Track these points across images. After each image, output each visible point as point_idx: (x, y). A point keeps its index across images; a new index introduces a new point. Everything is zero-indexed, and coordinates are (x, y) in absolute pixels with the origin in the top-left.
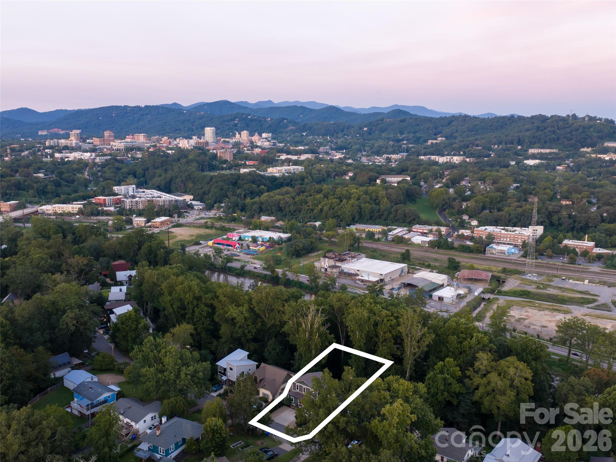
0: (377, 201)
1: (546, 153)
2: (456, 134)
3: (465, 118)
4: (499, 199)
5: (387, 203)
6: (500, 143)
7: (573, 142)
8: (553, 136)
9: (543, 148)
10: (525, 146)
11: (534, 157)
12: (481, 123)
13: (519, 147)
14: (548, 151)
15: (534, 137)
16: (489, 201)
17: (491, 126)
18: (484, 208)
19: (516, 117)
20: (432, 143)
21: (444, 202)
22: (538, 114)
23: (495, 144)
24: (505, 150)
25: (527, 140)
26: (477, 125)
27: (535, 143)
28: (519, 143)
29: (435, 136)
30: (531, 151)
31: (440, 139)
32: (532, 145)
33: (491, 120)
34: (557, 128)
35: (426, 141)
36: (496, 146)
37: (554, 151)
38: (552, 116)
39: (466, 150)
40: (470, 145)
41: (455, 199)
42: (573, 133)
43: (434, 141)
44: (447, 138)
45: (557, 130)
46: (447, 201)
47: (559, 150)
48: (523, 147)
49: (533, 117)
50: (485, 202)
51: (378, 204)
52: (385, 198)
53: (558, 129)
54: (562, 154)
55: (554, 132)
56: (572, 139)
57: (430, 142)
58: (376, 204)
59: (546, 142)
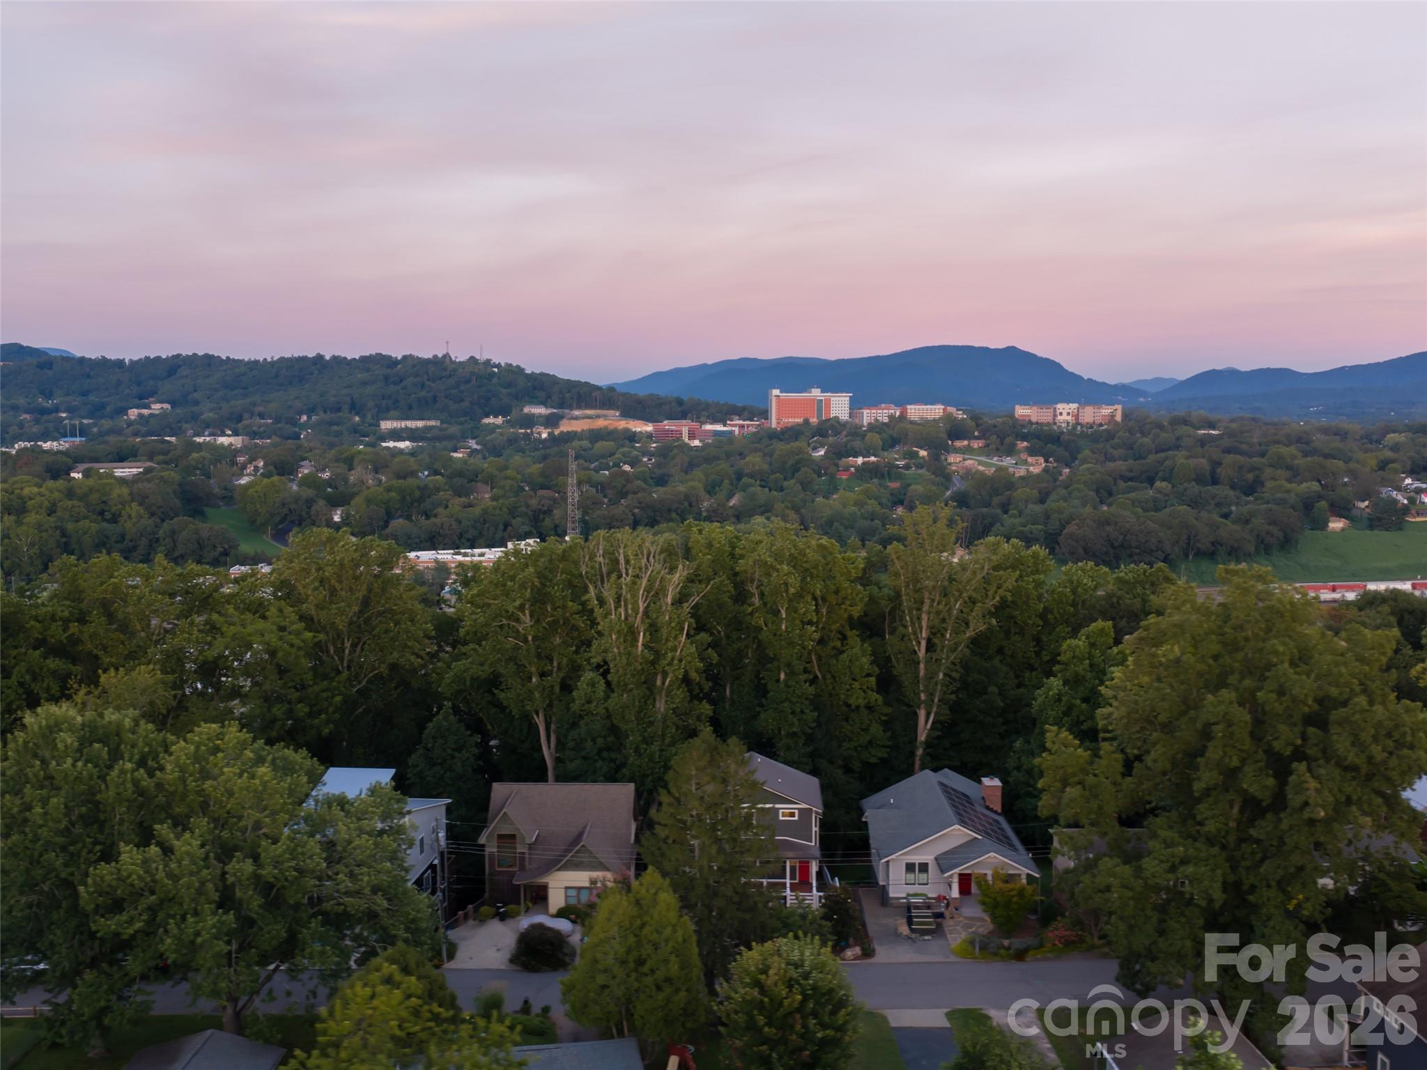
0: (108, 515)
1: (417, 429)
2: (195, 395)
3: (209, 362)
5: (140, 517)
6: (311, 411)
7: (466, 404)
8: (423, 393)
9: (407, 419)
10: (369, 416)
11: (396, 435)
12: (252, 370)
13: (357, 419)
14: (420, 424)
15: (383, 398)
17: (276, 376)
19: (328, 358)
20: (141, 416)
21: (285, 511)
22: (374, 353)
23: (301, 413)
24: (330, 424)
25: (370, 404)
26: (244, 374)
27: (388, 409)
28: (355, 408)
29: (142, 399)
30: (386, 425)
31: (158, 406)
32: (383, 413)
33: (273, 363)
34: (426, 377)
35: (124, 411)
36: (305, 418)
37: (432, 423)
38: (405, 357)
39: (240, 425)
40: (246, 416)
41: (310, 502)
42: (462, 388)
43: (145, 412)
44: (173, 404)
45: (428, 383)
47: (442, 422)
48: (363, 417)
49: (364, 359)
51: (115, 519)
52: (134, 505)
53: (428, 380)
54: (454, 429)
55: (423, 386)
56: (462, 400)
57: (133, 413)
58: (108, 521)
59: (410, 408)
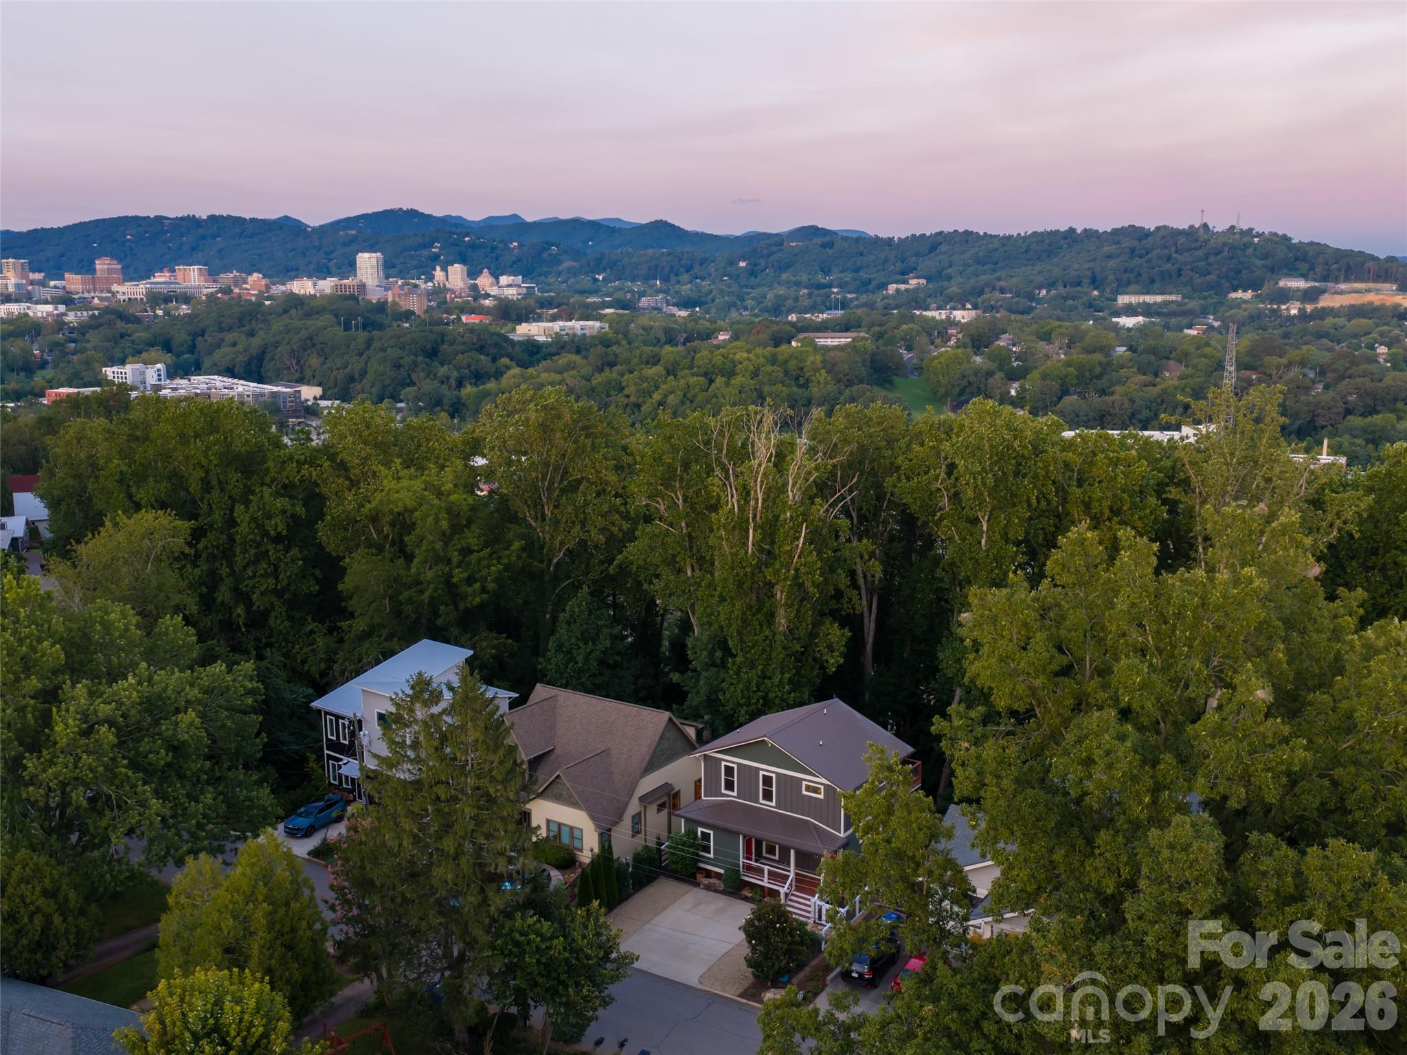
0: (802, 381)
1: (1155, 303)
2: (949, 271)
3: (968, 237)
4: (1098, 370)
5: (826, 383)
6: (1050, 285)
7: (1212, 277)
8: (1169, 266)
9: (1148, 293)
10: (1108, 290)
11: (1130, 311)
12: (1003, 245)
13: (1096, 293)
14: (1159, 299)
15: (1126, 271)
16: (1076, 373)
17: (1027, 252)
18: (1065, 392)
19: (1079, 231)
20: (898, 290)
21: (964, 383)
22: (1126, 225)
23: (1040, 288)
24: (1065, 298)
25: (1111, 278)
26: (996, 250)
27: (1129, 283)
28: (1095, 282)
29: (903, 275)
30: (1123, 300)
31: (914, 282)
32: (1122, 287)
33: (1025, 238)
34: (1173, 249)
35: (883, 286)
36: (1044, 292)
37: (1173, 298)
38: (1158, 228)
39: (980, 300)
40: (987, 290)
41: (990, 374)
42: (1212, 259)
43: (903, 287)
44: (929, 279)
45: (1175, 255)
46: (972, 379)
47: (1184, 297)
48: (1102, 292)
49: (1115, 232)
50: (1066, 376)
51: (805, 386)
52: (823, 372)
53: (1176, 252)
54: (1193, 305)
55: (1169, 258)
56: (1209, 273)
57: (892, 288)
58: (799, 386)
59: (1152, 281)
